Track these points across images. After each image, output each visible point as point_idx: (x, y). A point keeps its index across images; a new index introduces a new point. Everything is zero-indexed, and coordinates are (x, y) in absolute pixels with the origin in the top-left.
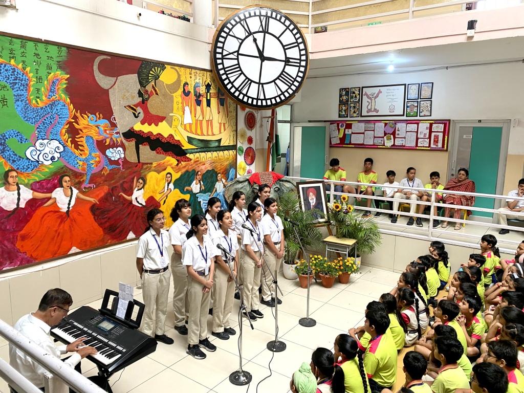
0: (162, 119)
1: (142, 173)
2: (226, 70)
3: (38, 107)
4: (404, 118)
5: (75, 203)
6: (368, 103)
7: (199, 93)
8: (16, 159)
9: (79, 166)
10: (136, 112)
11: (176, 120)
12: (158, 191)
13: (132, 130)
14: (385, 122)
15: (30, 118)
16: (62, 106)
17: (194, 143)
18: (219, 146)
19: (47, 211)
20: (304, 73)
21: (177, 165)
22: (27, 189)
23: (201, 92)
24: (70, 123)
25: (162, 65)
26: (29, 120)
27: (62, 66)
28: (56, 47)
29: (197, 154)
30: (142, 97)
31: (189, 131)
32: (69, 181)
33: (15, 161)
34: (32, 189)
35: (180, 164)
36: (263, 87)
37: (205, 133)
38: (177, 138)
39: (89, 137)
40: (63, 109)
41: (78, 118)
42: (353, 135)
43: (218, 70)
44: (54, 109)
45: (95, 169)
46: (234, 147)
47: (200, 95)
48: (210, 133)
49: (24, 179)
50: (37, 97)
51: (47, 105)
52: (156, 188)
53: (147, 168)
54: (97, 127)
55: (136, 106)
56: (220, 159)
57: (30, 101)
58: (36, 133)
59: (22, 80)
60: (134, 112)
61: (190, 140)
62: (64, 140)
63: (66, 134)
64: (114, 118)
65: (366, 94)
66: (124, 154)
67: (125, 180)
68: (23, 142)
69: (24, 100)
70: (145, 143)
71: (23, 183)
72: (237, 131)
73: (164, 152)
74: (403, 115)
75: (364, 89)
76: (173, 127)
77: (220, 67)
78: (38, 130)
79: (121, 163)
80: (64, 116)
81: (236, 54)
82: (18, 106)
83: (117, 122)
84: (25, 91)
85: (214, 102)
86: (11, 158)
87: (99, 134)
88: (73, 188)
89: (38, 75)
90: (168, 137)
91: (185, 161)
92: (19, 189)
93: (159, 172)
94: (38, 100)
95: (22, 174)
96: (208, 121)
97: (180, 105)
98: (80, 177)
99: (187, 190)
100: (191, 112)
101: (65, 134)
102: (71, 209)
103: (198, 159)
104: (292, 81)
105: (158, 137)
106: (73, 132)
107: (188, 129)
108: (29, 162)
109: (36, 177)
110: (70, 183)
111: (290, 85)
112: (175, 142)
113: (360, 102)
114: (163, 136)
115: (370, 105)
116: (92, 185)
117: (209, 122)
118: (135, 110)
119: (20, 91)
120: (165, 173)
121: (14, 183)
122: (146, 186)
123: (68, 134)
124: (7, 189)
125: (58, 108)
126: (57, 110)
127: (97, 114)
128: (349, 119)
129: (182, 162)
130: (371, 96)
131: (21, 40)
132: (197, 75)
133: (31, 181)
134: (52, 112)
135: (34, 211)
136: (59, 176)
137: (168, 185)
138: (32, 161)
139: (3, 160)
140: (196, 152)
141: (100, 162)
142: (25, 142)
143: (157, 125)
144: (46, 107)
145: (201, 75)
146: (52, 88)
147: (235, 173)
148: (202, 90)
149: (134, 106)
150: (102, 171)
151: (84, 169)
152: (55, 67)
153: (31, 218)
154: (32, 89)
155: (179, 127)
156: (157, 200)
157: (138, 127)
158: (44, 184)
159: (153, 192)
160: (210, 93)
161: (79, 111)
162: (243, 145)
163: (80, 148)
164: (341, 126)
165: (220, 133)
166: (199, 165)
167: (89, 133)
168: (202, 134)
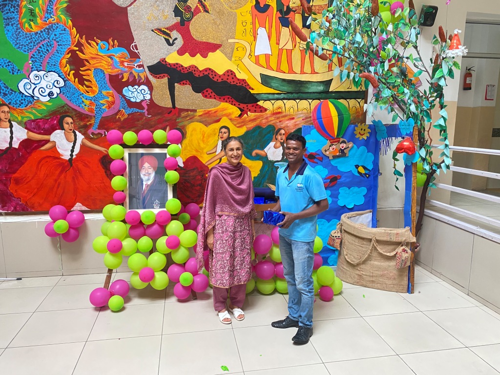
0: (214, 47)
1: (179, 122)
3: (32, 31)
5: (80, 151)
8: (7, 93)
9: (85, 108)
10: (170, 37)
11: (239, 49)
12: (205, 151)
13: (164, 63)
15: (22, 45)
16: (62, 30)
17: (273, 84)
19: (45, 156)
21: (240, 116)
22: (21, 127)
24: (73, 52)
26: (22, 48)
29: (280, 103)
30: (181, 17)
31: (264, 65)
32: (71, 123)
33: (6, 95)
34: (26, 128)
35: (245, 115)
38: (240, 75)
39: (98, 71)
40: (63, 34)
41: (83, 46)
44: (52, 34)
46: (360, 95)
49: (17, 116)
50: (30, 20)
51: (42, 30)
52: (202, 145)
53: (186, 117)
54: (109, 57)
55: (171, 28)
57: (22, 24)
58: (30, 63)
60: (167, 37)
62: (65, 73)
63: (68, 65)
64: (136, 46)
66: (151, 94)
68: (15, 73)
69: (14, 24)
70: (184, 82)
71: (16, 120)
73: (217, 96)
76: (233, 59)
78: (32, 59)
79: (146, 107)
80: (64, 43)
82: (8, 31)
84: (16, 13)
87: (112, 66)
88: (77, 133)
90: (224, 74)
91: (255, 111)
92: (11, 126)
93: (207, 124)
96: (303, 52)
97: (249, 26)
98: (86, 120)
99: (257, 155)
100: (269, 37)
101: (66, 66)
102: (74, 157)
103: (280, 110)
105: (206, 73)
106: (77, 63)
108: (22, 97)
109: (32, 114)
110: (72, 125)
112: (238, 82)
114: (215, 72)
116: (102, 131)
118: (168, 35)
119: (11, 13)
121: (5, 118)
122: (185, 142)
123: (70, 65)
125: (56, 33)
126: (55, 35)
127: (110, 41)
129: (249, 113)
133: (25, 118)
134: (49, 38)
135: (30, 154)
136: (59, 116)
138: (26, 96)
140: (278, 99)
141: (113, 103)
142: (17, 73)
143: (205, 56)
144: (42, 32)
146: (49, 8)
149: (167, 29)
151: (91, 110)
153: (26, 161)
154: (24, 10)
155: (246, 61)
156: (204, 162)
157: (173, 58)
158: (41, 124)
159: (197, 151)
161: (84, 36)
163: (85, 82)
165: (331, 70)
166: (281, 119)
167: (99, 64)
168: (291, 71)
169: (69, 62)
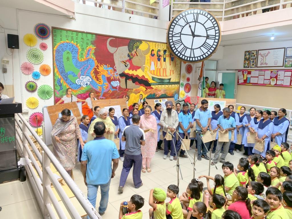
0: (139, 68)
1: (128, 93)
2: (174, 42)
3: (82, 61)
4: (283, 68)
6: (261, 60)
7: (160, 55)
9: (98, 89)
11: (146, 68)
13: (124, 73)
14: (271, 70)
16: (92, 61)
17: (155, 80)
18: (169, 82)
20: (218, 43)
22: (75, 97)
23: (161, 54)
24: (95, 69)
25: (140, 41)
26: (78, 67)
27: (93, 43)
28: (91, 35)
29: (157, 86)
30: (130, 57)
31: (153, 74)
33: (71, 85)
34: (77, 97)
35: (147, 90)
36: (193, 50)
37: (162, 75)
38: (146, 77)
39: (103, 76)
41: (99, 66)
42: (251, 78)
43: (170, 43)
44: (88, 62)
45: (105, 90)
46: (178, 83)
47: (160, 56)
48: (165, 75)
52: (134, 101)
53: (130, 91)
54: (107, 71)
55: (127, 61)
56: (169, 89)
57: (78, 58)
58: (80, 73)
59: (75, 50)
61: (153, 79)
62: (92, 76)
64: (116, 67)
65: (260, 54)
66: (120, 84)
67: (119, 96)
68: (75, 77)
69: (76, 58)
70: (130, 79)
71: (74, 94)
72: (180, 74)
73: (139, 84)
74: (283, 66)
75: (259, 51)
76: (144, 72)
77: (171, 41)
78: (81, 71)
79: (118, 88)
80: (92, 66)
81: (179, 34)
82: (73, 61)
83: (117, 69)
84: (76, 54)
85: (168, 59)
86: (69, 83)
87: (108, 74)
89: (83, 47)
90: (142, 77)
91: (150, 89)
92: (72, 97)
93: (136, 94)
94: (82, 58)
95: (73, 90)
96: (163, 69)
97: (149, 61)
98: (99, 93)
100: (155, 65)
103: (157, 88)
104: (210, 47)
106: (96, 73)
107: (152, 72)
109: (79, 92)
110: (94, 96)
111: (209, 49)
112: (145, 79)
113: (257, 59)
114: (139, 76)
115: (262, 60)
116: (103, 98)
117: (165, 70)
118: (126, 63)
120: (139, 94)
121: (70, 94)
123: (94, 74)
124: (67, 96)
126: (90, 63)
127: (108, 65)
128: (249, 68)
129: (148, 90)
130: (263, 55)
131: (76, 33)
132: (159, 46)
133: (77, 94)
134: (87, 64)
136: (89, 92)
137: (141, 100)
138: (78, 85)
139: (66, 84)
143: (136, 71)
144: (85, 61)
145: (161, 46)
146: (88, 53)
147: (178, 97)
148: (162, 53)
149: (125, 61)
150: (108, 91)
151: (100, 90)
152: (90, 43)
154: (79, 53)
155: (148, 72)
157: (127, 71)
158: (83, 95)
160: (166, 55)
161: (99, 63)
162: (184, 82)
163: (99, 80)
164: (245, 73)
165: (170, 75)
166: (157, 91)
167: (103, 73)
168: (160, 76)
169: (94, 73)
